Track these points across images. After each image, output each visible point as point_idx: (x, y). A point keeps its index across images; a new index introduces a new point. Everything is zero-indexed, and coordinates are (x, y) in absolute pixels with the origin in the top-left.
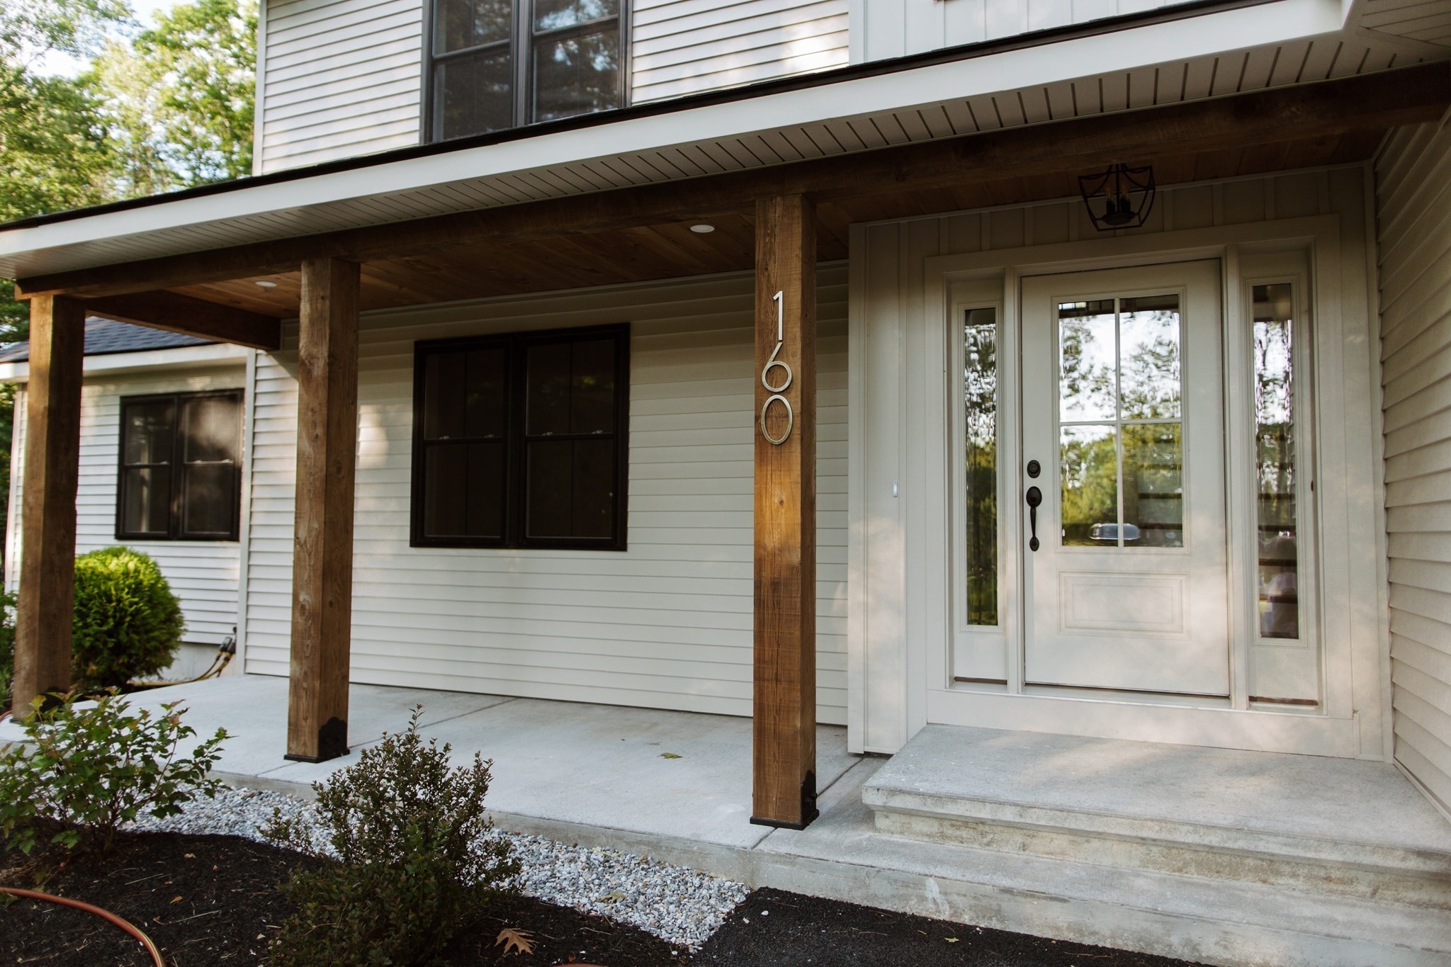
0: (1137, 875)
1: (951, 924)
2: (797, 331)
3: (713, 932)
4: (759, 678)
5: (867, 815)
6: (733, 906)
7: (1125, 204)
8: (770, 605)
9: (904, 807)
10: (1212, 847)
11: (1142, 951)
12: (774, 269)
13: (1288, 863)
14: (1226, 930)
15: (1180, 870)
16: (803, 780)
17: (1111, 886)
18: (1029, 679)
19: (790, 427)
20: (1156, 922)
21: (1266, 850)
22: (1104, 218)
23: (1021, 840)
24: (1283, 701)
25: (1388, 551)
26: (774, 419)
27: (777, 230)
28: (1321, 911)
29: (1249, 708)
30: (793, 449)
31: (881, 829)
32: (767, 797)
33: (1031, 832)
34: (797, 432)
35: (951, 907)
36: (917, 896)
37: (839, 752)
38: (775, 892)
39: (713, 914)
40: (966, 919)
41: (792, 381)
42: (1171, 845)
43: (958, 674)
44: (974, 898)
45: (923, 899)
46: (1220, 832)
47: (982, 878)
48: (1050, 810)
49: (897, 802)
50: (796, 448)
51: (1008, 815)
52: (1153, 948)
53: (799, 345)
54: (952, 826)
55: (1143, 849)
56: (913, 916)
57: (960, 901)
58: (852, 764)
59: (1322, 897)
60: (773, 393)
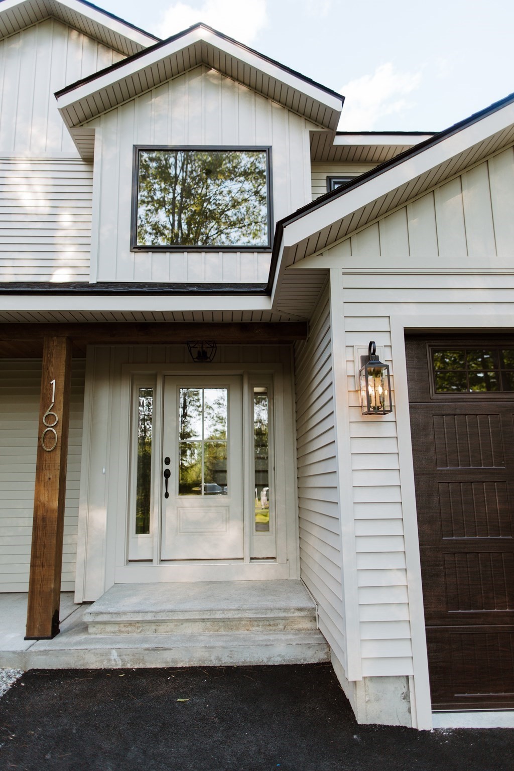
0: (201, 635)
1: (122, 669)
2: (61, 398)
3: (5, 692)
4: (33, 565)
5: (84, 628)
6: (15, 680)
7: (205, 353)
8: (41, 529)
9: (102, 620)
10: (229, 619)
11: (201, 665)
12: (52, 369)
13: (256, 621)
14: (231, 650)
15: (217, 631)
16: (54, 614)
17: (190, 641)
18: (163, 558)
19: (55, 443)
20: (206, 651)
21: (248, 617)
22: (197, 358)
23: (155, 628)
24: (263, 558)
25: (298, 495)
26: (48, 439)
27: (54, 352)
28: (266, 637)
29: (250, 562)
30: (57, 453)
31: (91, 633)
32: (34, 625)
33: (159, 624)
34: (59, 445)
35: (122, 662)
36: (107, 660)
37: (69, 604)
38: (37, 670)
39: (5, 685)
40: (129, 666)
41: (58, 421)
42: (214, 620)
43: (130, 558)
44: (133, 655)
45: (109, 660)
46: (232, 611)
47: (136, 646)
48: (167, 612)
49: (99, 618)
50: (58, 453)
51: (149, 617)
52: (205, 663)
53: (62, 405)
54: (125, 626)
55: (203, 624)
56: (105, 669)
57: (126, 658)
58: (76, 608)
59: (267, 633)
60: (48, 427)
